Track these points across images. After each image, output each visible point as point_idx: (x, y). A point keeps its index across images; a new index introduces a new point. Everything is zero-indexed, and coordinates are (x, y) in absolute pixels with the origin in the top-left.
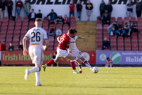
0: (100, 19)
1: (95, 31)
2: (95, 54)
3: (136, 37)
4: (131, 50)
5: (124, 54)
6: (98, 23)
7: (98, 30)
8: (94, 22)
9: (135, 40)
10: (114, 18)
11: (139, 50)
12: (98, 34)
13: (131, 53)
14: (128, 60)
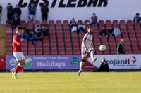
0: (10, 23)
1: (5, 35)
2: (5, 59)
3: (47, 41)
4: (43, 54)
5: (35, 58)
6: (7, 26)
7: (8, 34)
8: (3, 26)
9: (46, 44)
10: (24, 22)
11: (51, 54)
12: (8, 38)
13: (42, 58)
14: (40, 65)
